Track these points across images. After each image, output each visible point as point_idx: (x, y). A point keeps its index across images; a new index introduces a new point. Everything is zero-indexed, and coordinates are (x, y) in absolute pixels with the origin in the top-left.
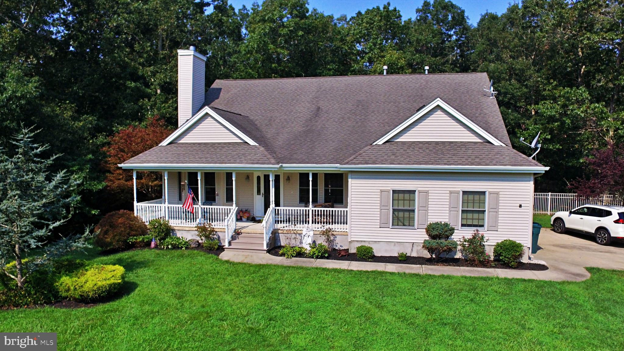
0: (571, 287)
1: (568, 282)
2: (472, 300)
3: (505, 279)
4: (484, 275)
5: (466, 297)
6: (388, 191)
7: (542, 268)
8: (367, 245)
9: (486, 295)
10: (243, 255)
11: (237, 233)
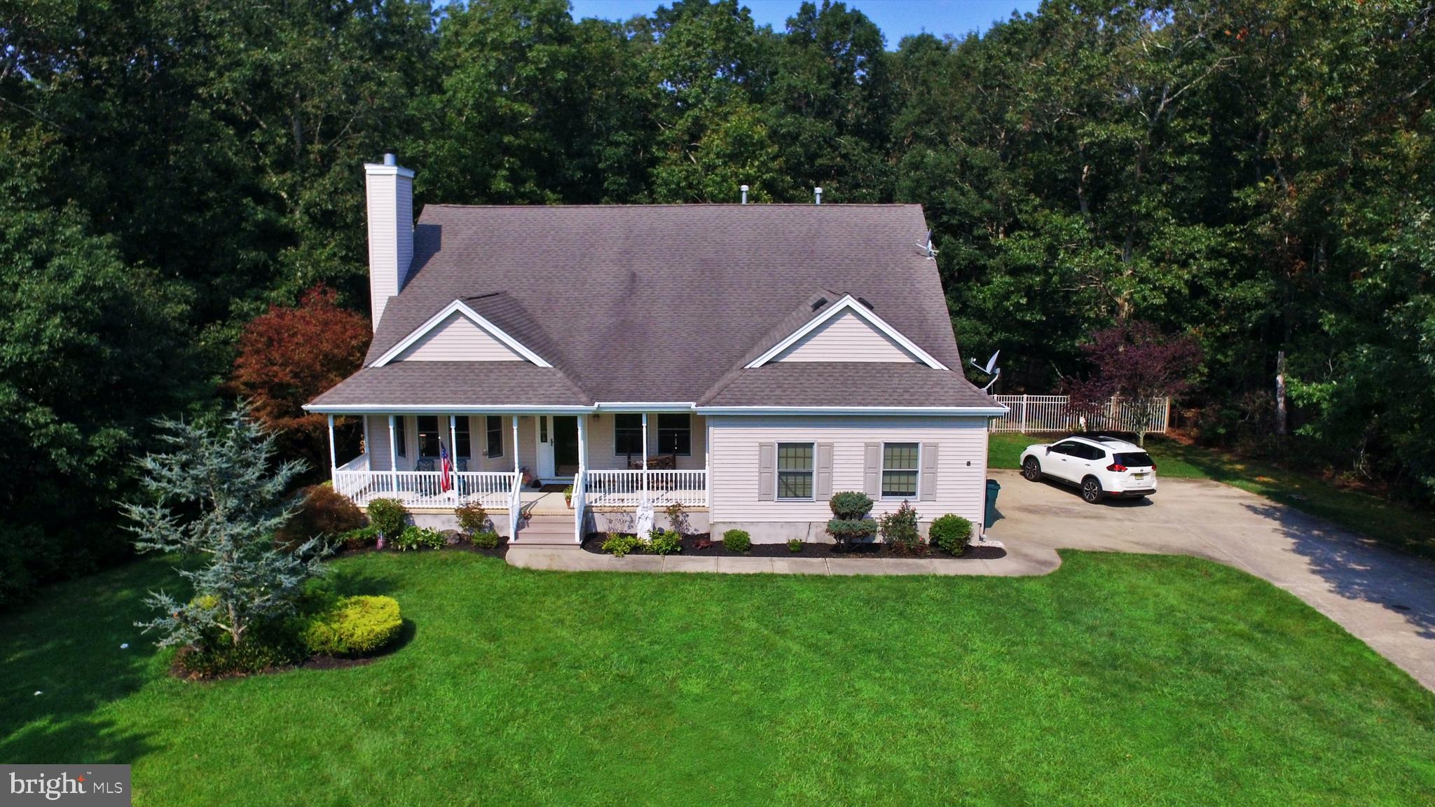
0: (1031, 585)
1: (1029, 577)
2: (901, 614)
3: (946, 577)
4: (916, 572)
5: (893, 609)
6: (771, 445)
7: (996, 553)
8: (739, 528)
9: (920, 604)
10: (545, 556)
11: (524, 518)
